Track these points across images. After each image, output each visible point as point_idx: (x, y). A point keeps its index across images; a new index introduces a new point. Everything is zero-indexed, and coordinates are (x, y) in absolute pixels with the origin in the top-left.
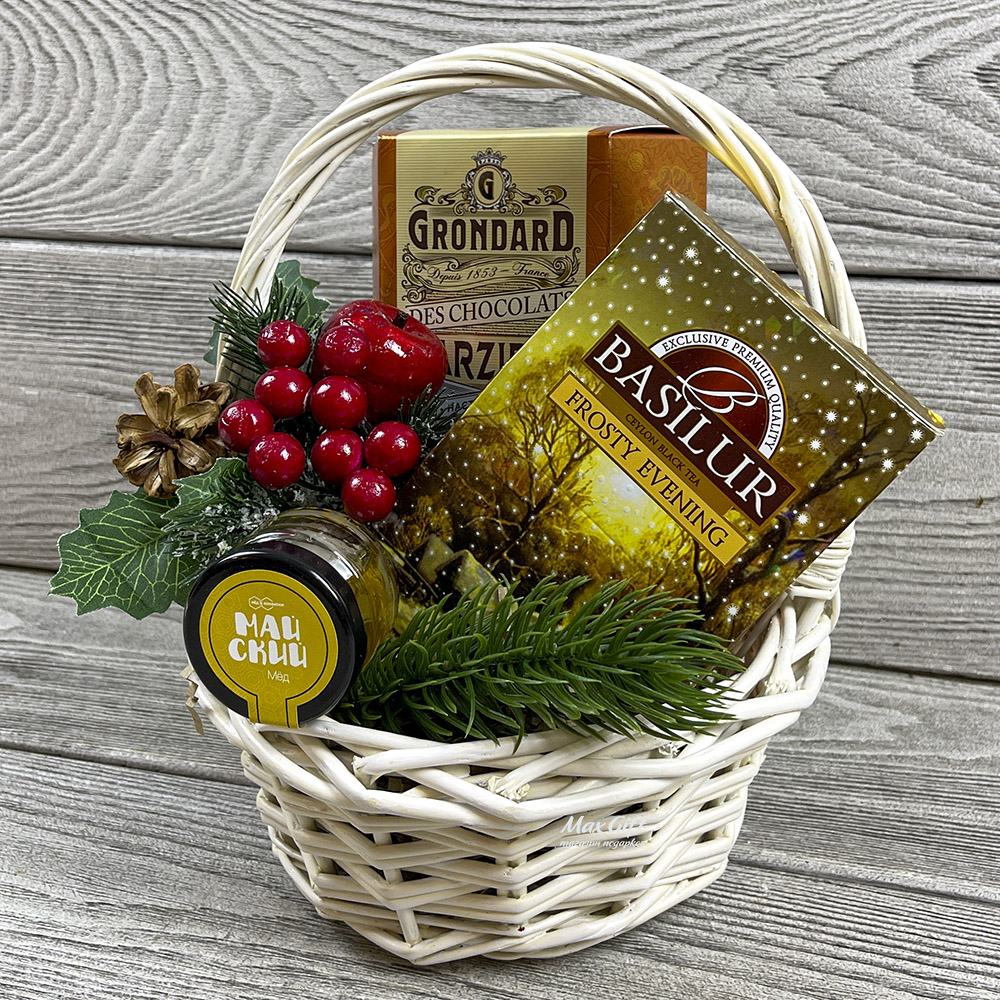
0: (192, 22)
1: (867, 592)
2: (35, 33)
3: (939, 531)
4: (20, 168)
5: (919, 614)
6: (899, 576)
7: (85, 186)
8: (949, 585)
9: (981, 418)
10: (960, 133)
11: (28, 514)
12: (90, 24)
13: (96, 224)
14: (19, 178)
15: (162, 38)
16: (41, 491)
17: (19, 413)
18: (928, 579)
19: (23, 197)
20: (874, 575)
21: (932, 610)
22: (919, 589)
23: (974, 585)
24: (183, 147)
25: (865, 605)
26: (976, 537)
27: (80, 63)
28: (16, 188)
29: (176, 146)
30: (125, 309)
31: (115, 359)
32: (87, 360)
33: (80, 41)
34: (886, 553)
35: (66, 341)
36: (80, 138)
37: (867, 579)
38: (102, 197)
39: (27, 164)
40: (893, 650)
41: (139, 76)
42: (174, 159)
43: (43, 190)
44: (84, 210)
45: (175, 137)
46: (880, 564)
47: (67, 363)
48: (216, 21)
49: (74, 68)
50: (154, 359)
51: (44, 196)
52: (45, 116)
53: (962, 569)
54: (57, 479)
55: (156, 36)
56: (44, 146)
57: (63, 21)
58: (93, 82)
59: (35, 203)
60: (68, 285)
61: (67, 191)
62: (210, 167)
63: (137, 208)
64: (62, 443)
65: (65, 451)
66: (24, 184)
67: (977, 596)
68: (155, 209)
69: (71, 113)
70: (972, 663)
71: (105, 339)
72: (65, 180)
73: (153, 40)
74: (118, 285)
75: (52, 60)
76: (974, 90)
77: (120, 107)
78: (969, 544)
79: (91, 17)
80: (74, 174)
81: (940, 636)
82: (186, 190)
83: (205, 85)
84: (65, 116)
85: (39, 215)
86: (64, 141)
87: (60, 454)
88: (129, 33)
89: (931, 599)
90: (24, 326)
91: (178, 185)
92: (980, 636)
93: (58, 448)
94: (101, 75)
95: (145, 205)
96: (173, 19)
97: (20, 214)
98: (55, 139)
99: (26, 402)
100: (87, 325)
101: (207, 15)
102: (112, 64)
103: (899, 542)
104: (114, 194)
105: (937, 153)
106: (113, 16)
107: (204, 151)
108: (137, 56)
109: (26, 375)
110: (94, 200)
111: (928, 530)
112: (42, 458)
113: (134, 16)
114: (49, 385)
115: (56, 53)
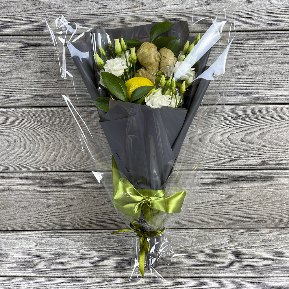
0: (59, 133)
1: (186, 218)
2: (26, 135)
3: (196, 208)
4: (25, 160)
5: (194, 220)
6: (191, 215)
7: (39, 163)
8: (198, 215)
9: (202, 191)
10: (197, 149)
11: (32, 221)
12: (37, 134)
13: (42, 169)
14: (25, 162)
15: (53, 136)
16: (34, 217)
17: (28, 204)
18: (195, 215)
19: (26, 165)
20: (187, 215)
21: (196, 219)
22: (194, 216)
23: (202, 215)
24: (59, 155)
25: (186, 220)
26: (202, 208)
27: (36, 141)
28: (24, 164)
29: (58, 155)
30: (49, 184)
31: (48, 193)
32: (42, 193)
33: (36, 137)
34: (189, 212)
35: (37, 190)
36: (37, 154)
37: (186, 216)
38: (43, 164)
39: (26, 159)
40: (190, 226)
41: (49, 143)
42: (57, 157)
43: (30, 164)
44: (39, 167)
45: (57, 153)
46: (188, 213)
47: (38, 194)
48: (64, 133)
49: (35, 142)
50: (56, 192)
51: (30, 165)
52: (29, 150)
53: (200, 213)
54: (38, 215)
55: (52, 136)
56: (30, 156)
57: (32, 133)
58: (39, 144)
59: (29, 166)
60: (37, 180)
61: (35, 164)
62: (65, 158)
63: (51, 166)
64: (38, 208)
65: (39, 210)
66: (26, 163)
67: (203, 217)
68: (54, 166)
69: (35, 150)
70: (202, 226)
71: (46, 189)
72: (35, 162)
73: (51, 136)
74: (47, 180)
75: (30, 140)
76: (199, 142)
77: (45, 148)
78: (201, 209)
79: (38, 132)
80: (37, 161)
81: (197, 223)
82: (60, 162)
83: (63, 144)
84: (34, 150)
85: (30, 168)
86: (34, 155)
87: (38, 210)
88: (46, 135)
89: (196, 218)
90: (28, 188)
91: (59, 162)
92: (203, 222)
93: (37, 209)
94: (41, 143)
95: (52, 165)
96: (55, 133)
97: (25, 168)
98: (32, 155)
99: (29, 202)
100: (42, 187)
101: (62, 132)
102: (43, 141)
103: (190, 210)
104: (45, 164)
105: (193, 152)
106: (42, 132)
107: (63, 155)
108: (48, 139)
109: (29, 197)
110: (41, 165)
111: (195, 208)
112: (34, 211)
113: (47, 132)
114: (34, 198)
115: (31, 139)
